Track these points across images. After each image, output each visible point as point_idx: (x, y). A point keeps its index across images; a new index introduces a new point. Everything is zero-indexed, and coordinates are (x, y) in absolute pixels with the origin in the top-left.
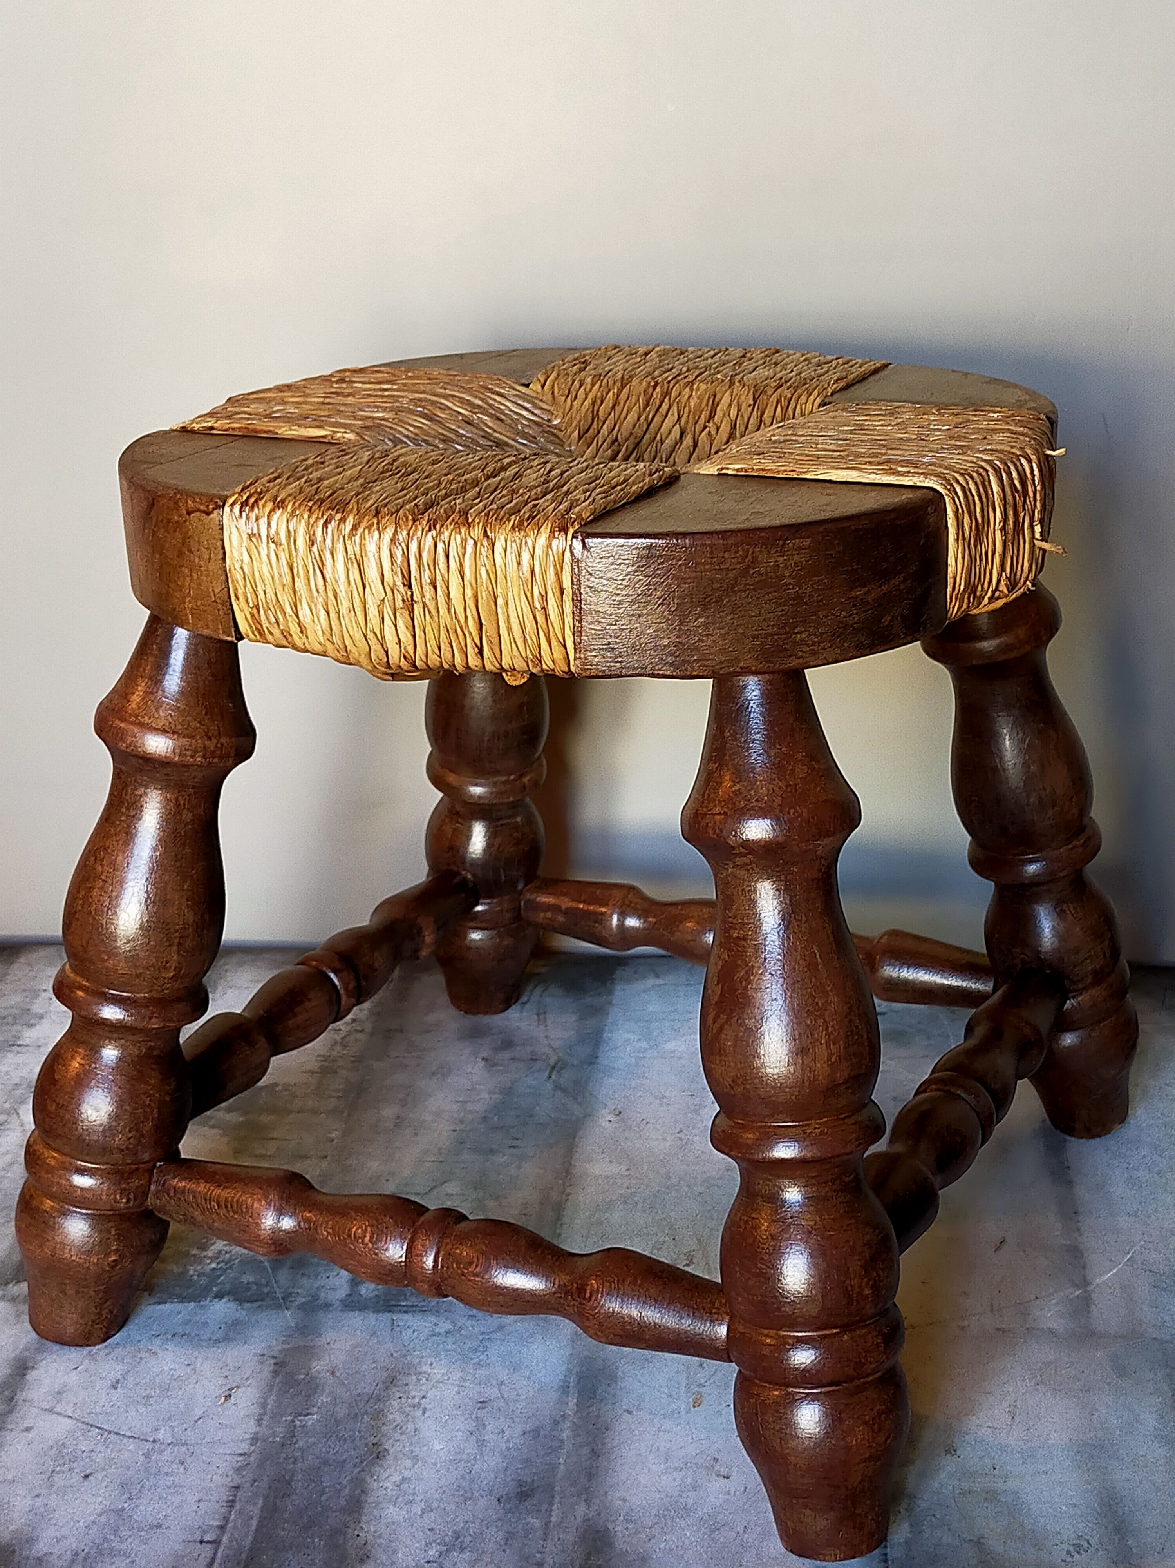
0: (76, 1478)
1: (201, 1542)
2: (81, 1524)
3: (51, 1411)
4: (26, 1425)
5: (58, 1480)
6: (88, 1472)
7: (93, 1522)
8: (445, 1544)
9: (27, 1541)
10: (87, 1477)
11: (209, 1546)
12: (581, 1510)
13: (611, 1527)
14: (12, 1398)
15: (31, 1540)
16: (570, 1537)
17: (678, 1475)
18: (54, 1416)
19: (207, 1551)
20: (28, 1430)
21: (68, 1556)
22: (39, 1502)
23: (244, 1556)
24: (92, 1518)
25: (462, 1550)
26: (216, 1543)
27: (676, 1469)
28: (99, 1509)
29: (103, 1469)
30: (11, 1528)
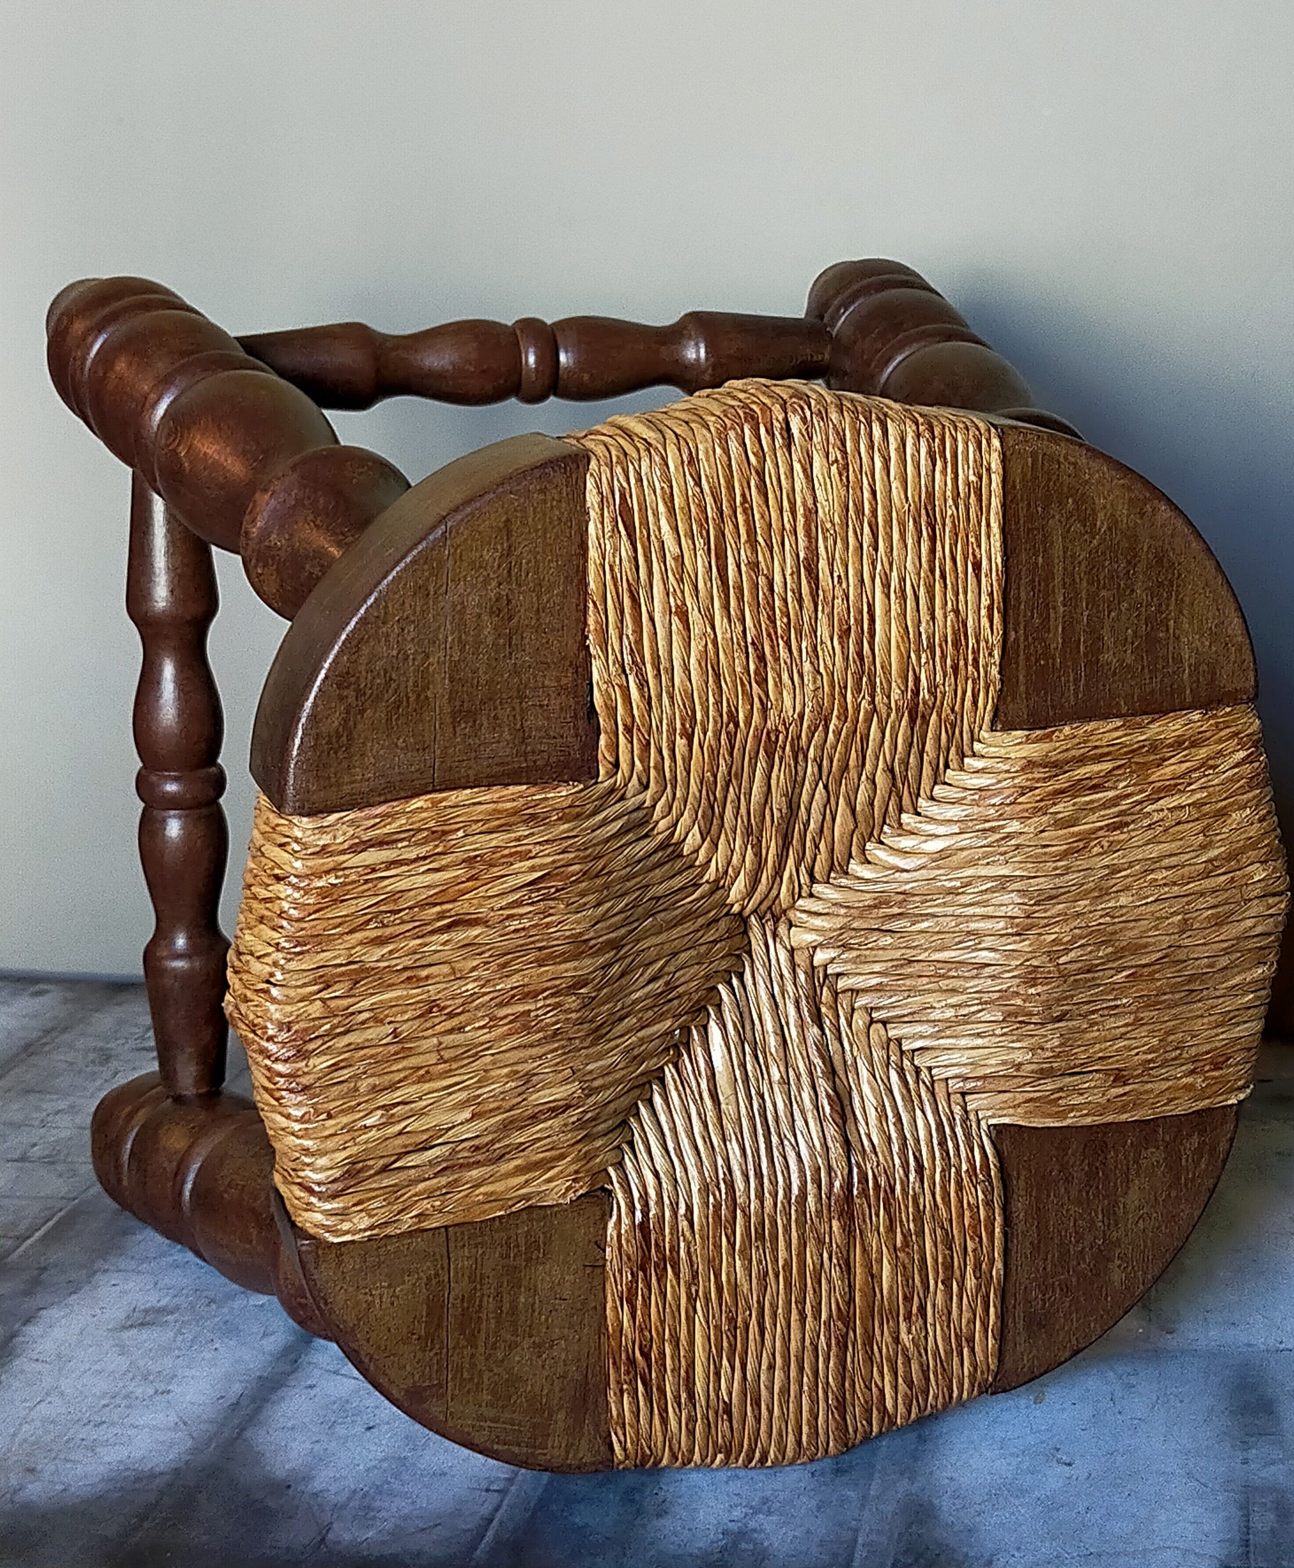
0: (360, 1429)
1: (487, 1490)
2: (361, 1467)
3: (336, 1373)
4: (309, 1382)
5: (340, 1430)
6: (371, 1424)
7: (375, 1467)
8: (751, 1508)
9: (304, 1478)
10: (370, 1428)
11: (496, 1494)
12: (904, 1486)
13: (936, 1502)
14: (296, 1361)
15: (307, 1478)
16: (889, 1508)
17: (1014, 1461)
18: (339, 1377)
19: (495, 1498)
20: (311, 1387)
21: (346, 1494)
22: (317, 1447)
23: (532, 1504)
24: (373, 1463)
25: (769, 1513)
26: (503, 1492)
27: (1012, 1455)
28: (380, 1456)
29: (388, 1423)
30: (287, 1467)
